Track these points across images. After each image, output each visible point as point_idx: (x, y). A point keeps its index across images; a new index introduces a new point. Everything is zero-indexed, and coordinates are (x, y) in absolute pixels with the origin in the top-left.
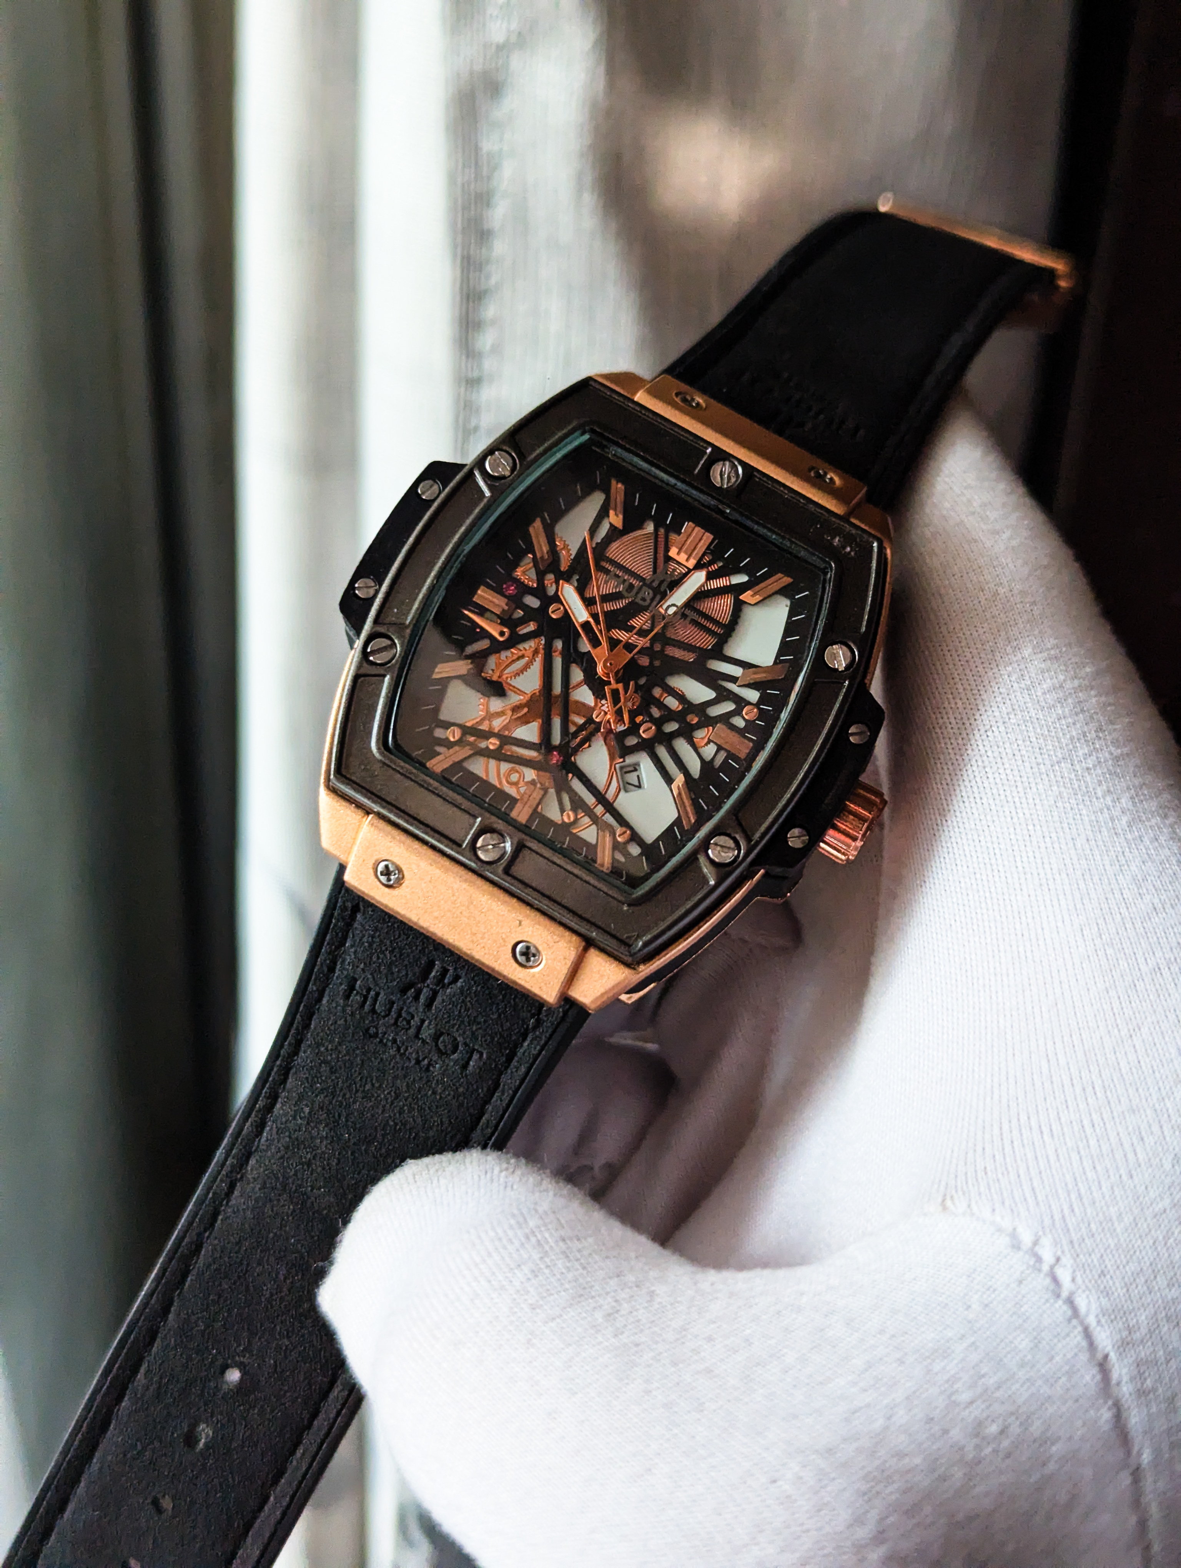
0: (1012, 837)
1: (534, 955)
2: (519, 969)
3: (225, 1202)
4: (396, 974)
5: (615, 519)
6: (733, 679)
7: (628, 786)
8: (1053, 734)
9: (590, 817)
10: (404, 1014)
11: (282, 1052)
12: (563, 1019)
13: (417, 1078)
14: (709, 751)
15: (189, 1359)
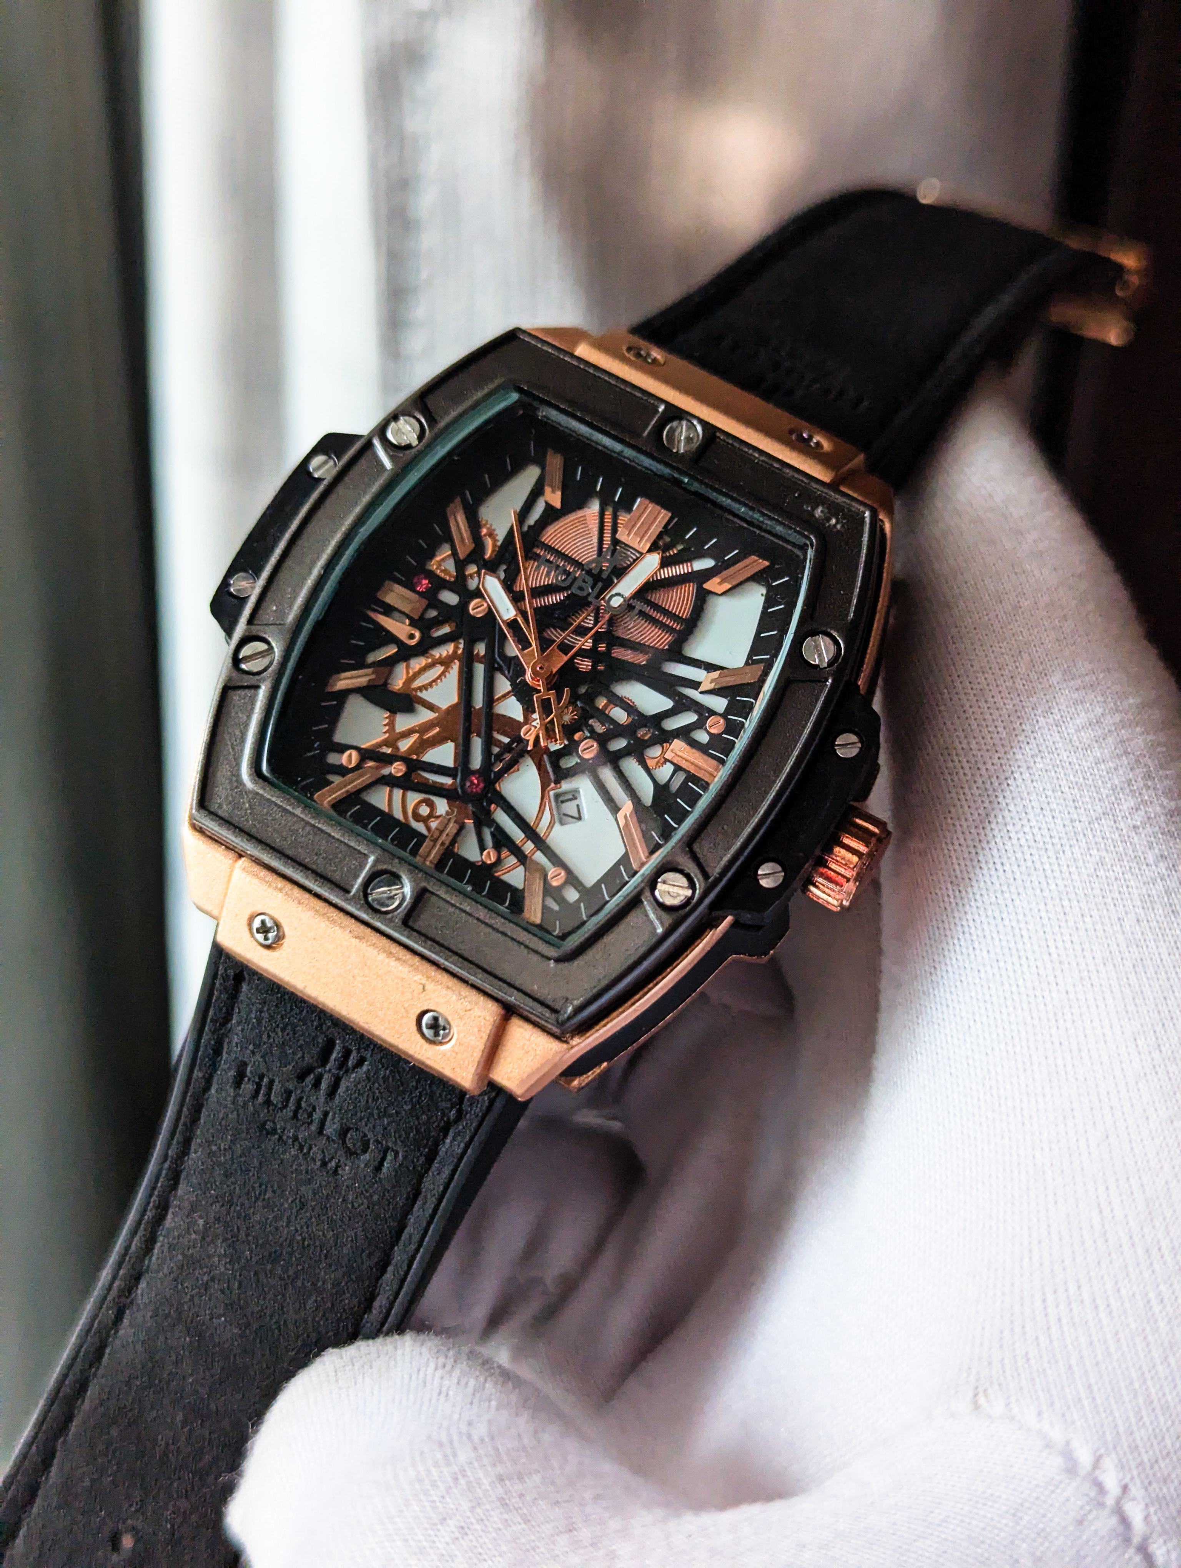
0: (1043, 914)
1: (444, 1029)
2: (426, 1046)
3: (113, 1332)
4: (290, 1056)
5: (554, 498)
6: (695, 685)
7: (564, 818)
8: (1090, 782)
9: (517, 857)
10: (303, 1105)
11: (170, 1152)
12: (489, 1109)
13: (324, 1183)
14: (665, 773)
15: (74, 1522)
